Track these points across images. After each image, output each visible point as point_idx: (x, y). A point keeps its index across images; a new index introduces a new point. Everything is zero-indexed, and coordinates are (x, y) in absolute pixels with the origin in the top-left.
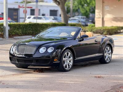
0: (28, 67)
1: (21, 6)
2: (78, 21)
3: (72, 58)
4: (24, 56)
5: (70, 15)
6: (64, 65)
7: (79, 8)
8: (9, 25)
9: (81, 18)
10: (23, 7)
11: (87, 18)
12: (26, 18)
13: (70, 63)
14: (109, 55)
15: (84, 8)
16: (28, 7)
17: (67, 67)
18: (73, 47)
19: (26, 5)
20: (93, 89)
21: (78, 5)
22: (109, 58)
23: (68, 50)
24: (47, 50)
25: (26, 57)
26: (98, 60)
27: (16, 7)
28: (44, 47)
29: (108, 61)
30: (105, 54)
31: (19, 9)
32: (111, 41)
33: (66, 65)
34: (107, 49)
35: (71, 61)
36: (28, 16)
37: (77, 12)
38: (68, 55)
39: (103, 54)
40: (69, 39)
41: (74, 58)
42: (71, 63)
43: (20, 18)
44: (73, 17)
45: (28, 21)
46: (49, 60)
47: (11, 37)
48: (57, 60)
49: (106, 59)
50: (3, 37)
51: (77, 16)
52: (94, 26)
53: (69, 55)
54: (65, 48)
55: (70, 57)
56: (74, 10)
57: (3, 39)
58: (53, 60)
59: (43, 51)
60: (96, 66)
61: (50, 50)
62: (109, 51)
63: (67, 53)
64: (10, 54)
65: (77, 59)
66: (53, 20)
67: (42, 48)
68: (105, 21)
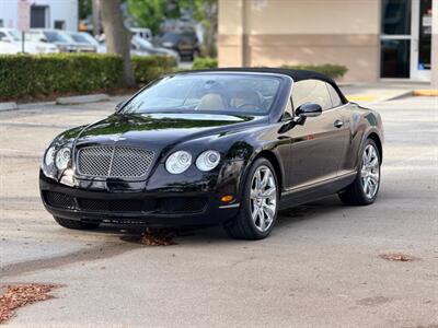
0: (102, 224)
3: (273, 189)
6: (254, 216)
13: (267, 207)
14: (373, 175)
17: (261, 222)
22: (372, 183)
24: (194, 163)
29: (369, 196)
30: (362, 171)
33: (258, 215)
34: (367, 151)
35: (272, 201)
39: (359, 170)
41: (280, 189)
48: (230, 198)
49: (365, 190)
52: (216, 64)
53: (266, 177)
58: (221, 198)
61: (206, 164)
62: (372, 159)
63: (261, 171)
65: (287, 192)
66: (43, 40)
68: (254, 48)
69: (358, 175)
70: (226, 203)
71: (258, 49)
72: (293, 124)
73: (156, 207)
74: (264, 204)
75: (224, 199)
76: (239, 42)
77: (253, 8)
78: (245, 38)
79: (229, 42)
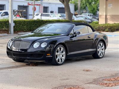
0: (25, 61)
1: (30, 3)
2: (85, 18)
3: (64, 53)
4: (20, 51)
5: (78, 12)
6: (57, 59)
7: (86, 6)
8: (15, 22)
9: (89, 15)
10: (32, 4)
11: (94, 15)
12: (34, 15)
13: (62, 57)
14: (102, 51)
15: (91, 6)
16: (37, 5)
17: (60, 61)
18: (66, 42)
19: (34, 3)
20: (77, 81)
21: (86, 3)
22: (102, 53)
23: (61, 45)
24: (40, 45)
25: (22, 52)
26: (91, 55)
27: (26, 4)
28: (38, 43)
29: (101, 56)
30: (98, 50)
31: (29, 6)
32: (105, 37)
33: (59, 59)
34: (100, 45)
35: (64, 56)
36: (36, 14)
37: (84, 10)
38: (60, 50)
39: (97, 49)
40: (62, 35)
41: (67, 53)
42: (64, 58)
43: (29, 15)
44: (81, 14)
45: (36, 18)
46: (43, 54)
47: (16, 33)
48: (49, 54)
49: (99, 54)
50: (8, 33)
51: (85, 13)
52: (98, 23)
53: (62, 50)
54: (57, 44)
55: (62, 52)
56: (81, 8)
57: (8, 35)
58: (46, 54)
59: (37, 46)
60: (89, 60)
61: (43, 45)
62: (102, 46)
63: (60, 48)
64: (8, 48)
65: (69, 54)
66: (60, 17)
67: (36, 43)
68: (108, 19)
69: (96, 51)
70: (48, 56)
71: (110, 19)
72: (73, 37)
73: (31, 56)
74: (61, 56)
75: (47, 55)
76: (104, 17)
77: (108, 8)
78: (106, 16)
79: (102, 17)
